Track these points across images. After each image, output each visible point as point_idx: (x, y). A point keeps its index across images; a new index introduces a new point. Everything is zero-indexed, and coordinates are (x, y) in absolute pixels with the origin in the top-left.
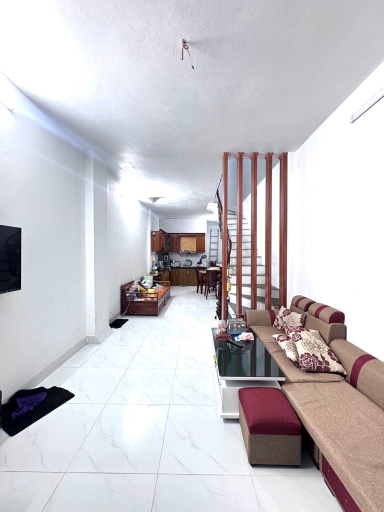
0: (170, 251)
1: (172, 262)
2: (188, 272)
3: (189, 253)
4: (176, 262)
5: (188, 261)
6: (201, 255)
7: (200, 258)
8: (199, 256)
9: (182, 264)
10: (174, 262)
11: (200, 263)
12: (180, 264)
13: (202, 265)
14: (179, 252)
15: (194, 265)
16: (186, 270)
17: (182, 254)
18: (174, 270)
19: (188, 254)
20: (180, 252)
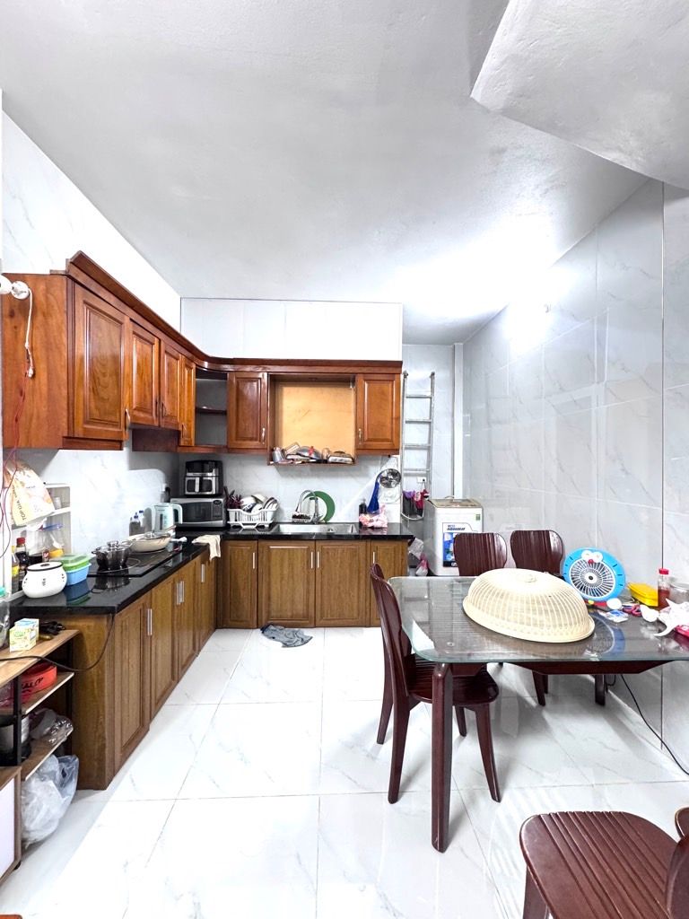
0: (230, 450)
1: (235, 503)
2: (317, 559)
3: (322, 461)
4: (257, 501)
5: (315, 496)
6: (375, 470)
7: (372, 483)
8: (367, 475)
9: (288, 513)
10: (247, 501)
11: (372, 507)
12: (277, 513)
13: (379, 521)
14: (272, 458)
15: (346, 515)
16: (303, 546)
17: (289, 467)
18: (245, 547)
19: (320, 463)
20: (278, 454)
